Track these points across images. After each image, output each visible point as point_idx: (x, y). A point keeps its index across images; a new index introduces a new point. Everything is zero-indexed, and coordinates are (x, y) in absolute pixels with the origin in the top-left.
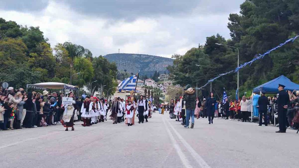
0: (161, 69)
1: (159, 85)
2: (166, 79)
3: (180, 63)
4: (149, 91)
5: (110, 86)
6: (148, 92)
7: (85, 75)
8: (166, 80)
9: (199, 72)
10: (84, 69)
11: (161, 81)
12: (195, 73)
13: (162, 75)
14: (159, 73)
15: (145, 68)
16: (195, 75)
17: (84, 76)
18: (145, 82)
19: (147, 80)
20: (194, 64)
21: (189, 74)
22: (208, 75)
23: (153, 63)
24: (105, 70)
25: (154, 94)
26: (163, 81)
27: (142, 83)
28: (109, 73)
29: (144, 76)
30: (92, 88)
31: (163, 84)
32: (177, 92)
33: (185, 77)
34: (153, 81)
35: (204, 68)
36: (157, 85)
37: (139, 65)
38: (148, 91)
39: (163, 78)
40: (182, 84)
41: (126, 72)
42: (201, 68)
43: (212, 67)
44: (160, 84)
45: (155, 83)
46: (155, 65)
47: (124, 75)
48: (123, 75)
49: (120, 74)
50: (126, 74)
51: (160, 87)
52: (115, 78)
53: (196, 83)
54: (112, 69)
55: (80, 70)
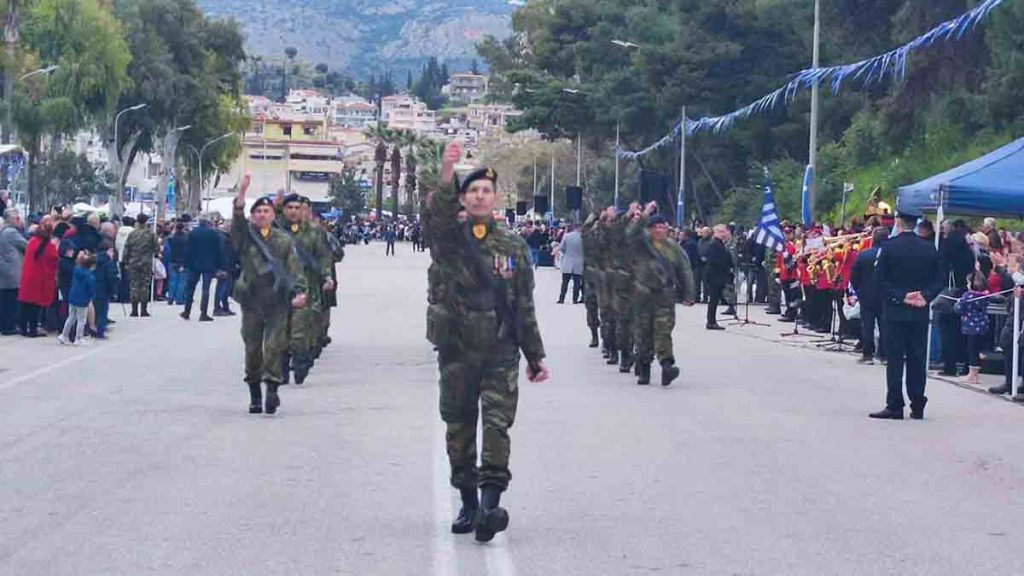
0: (455, 51)
1: (448, 121)
2: (480, 97)
3: (541, 24)
4: (396, 154)
5: (211, 129)
6: (393, 156)
7: (83, 75)
8: (476, 101)
9: (627, 72)
10: (79, 49)
11: (456, 105)
12: (611, 78)
13: (461, 79)
14: (444, 66)
15: (385, 43)
16: (610, 85)
17: (78, 81)
18: (383, 107)
19: (389, 98)
20: (607, 34)
21: (584, 80)
22: (669, 90)
23: (420, 22)
24: (184, 57)
25: (418, 168)
26: (466, 105)
27: (365, 111)
28: (201, 68)
29: (377, 81)
30: (123, 142)
31: (463, 118)
32: (527, 162)
33: (566, 98)
34: (418, 106)
35: (650, 57)
36: (439, 123)
37: (356, 27)
38: (390, 152)
39: (465, 91)
40: (548, 127)
41: (296, 58)
42: (635, 58)
43: (689, 55)
44: (452, 120)
45: (429, 115)
46: (427, 30)
47: (286, 72)
48: (280, 72)
49: (265, 66)
50: (296, 71)
51: (450, 131)
52: (235, 93)
53: (613, 123)
54: (217, 49)
55: (60, 53)
